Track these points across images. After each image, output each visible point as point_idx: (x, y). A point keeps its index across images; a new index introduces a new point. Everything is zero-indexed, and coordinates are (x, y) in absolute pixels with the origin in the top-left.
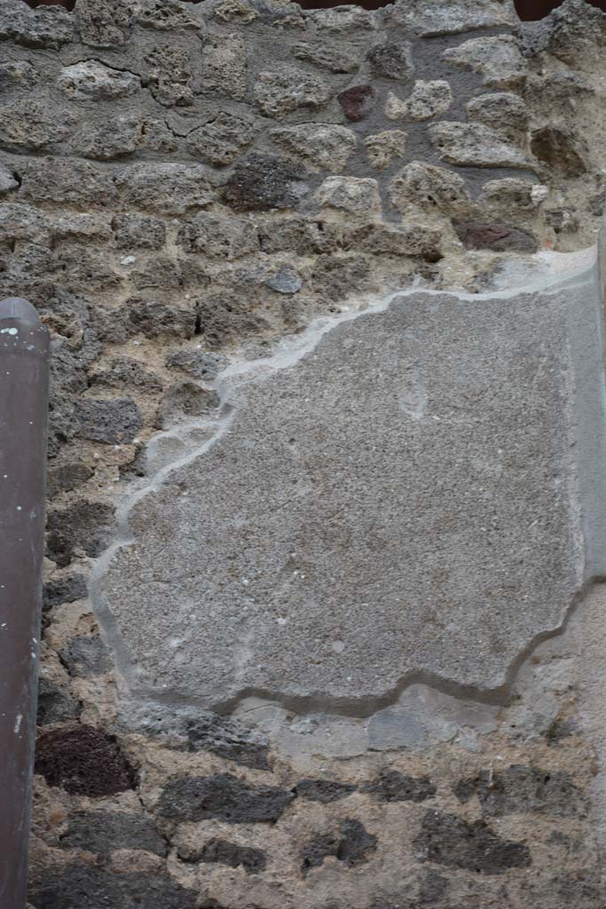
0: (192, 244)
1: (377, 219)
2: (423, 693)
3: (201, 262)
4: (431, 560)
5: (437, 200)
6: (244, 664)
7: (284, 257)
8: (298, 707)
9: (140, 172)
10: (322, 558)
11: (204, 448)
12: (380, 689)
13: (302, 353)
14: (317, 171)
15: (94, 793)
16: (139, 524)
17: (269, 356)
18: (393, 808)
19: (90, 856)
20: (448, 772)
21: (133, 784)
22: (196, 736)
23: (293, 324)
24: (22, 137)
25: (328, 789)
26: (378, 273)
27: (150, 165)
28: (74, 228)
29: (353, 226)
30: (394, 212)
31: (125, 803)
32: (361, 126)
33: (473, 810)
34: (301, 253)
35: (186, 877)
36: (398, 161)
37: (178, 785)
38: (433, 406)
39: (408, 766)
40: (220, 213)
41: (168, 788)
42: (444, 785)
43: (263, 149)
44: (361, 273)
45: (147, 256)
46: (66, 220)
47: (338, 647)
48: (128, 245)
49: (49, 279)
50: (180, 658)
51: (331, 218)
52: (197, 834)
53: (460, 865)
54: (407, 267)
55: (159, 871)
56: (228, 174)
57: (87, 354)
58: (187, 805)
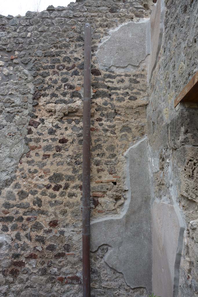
0: (106, 17)
1: (126, 14)
2: (130, 66)
3: (107, 19)
4: (131, 52)
5: (133, 12)
6: (112, 63)
7: (116, 18)
8: (117, 67)
9: (101, 8)
10: (120, 52)
11: (108, 40)
12: (126, 66)
13: (118, 29)
14: (120, 8)
15: (97, 75)
16: (101, 48)
17: (114, 29)
18: (127, 77)
19: (97, 81)
20: (132, 74)
21: (101, 75)
22: (107, 70)
23: (117, 26)
24: (88, 5)
25: (120, 76)
26: (126, 20)
27: (102, 8)
28: (94, 15)
29: (124, 15)
30: (128, 13)
31: (100, 76)
32: (125, 3)
33: (135, 78)
34: (118, 18)
35: (106, 84)
36: (129, 7)
37: (105, 75)
38: (132, 35)
39: (128, 73)
40: (109, 13)
41: (104, 75)
42: (132, 75)
43: (114, 6)
44: (124, 20)
45: (102, 18)
46: (93, 14)
47: (121, 61)
48: (99, 17)
49: (91, 21)
50: (105, 62)
51: (121, 14)
52: (107, 80)
53: (133, 83)
54: (130, 19)
55: (103, 83)
56: (110, 8)
57: (95, 29)
58: (106, 77)
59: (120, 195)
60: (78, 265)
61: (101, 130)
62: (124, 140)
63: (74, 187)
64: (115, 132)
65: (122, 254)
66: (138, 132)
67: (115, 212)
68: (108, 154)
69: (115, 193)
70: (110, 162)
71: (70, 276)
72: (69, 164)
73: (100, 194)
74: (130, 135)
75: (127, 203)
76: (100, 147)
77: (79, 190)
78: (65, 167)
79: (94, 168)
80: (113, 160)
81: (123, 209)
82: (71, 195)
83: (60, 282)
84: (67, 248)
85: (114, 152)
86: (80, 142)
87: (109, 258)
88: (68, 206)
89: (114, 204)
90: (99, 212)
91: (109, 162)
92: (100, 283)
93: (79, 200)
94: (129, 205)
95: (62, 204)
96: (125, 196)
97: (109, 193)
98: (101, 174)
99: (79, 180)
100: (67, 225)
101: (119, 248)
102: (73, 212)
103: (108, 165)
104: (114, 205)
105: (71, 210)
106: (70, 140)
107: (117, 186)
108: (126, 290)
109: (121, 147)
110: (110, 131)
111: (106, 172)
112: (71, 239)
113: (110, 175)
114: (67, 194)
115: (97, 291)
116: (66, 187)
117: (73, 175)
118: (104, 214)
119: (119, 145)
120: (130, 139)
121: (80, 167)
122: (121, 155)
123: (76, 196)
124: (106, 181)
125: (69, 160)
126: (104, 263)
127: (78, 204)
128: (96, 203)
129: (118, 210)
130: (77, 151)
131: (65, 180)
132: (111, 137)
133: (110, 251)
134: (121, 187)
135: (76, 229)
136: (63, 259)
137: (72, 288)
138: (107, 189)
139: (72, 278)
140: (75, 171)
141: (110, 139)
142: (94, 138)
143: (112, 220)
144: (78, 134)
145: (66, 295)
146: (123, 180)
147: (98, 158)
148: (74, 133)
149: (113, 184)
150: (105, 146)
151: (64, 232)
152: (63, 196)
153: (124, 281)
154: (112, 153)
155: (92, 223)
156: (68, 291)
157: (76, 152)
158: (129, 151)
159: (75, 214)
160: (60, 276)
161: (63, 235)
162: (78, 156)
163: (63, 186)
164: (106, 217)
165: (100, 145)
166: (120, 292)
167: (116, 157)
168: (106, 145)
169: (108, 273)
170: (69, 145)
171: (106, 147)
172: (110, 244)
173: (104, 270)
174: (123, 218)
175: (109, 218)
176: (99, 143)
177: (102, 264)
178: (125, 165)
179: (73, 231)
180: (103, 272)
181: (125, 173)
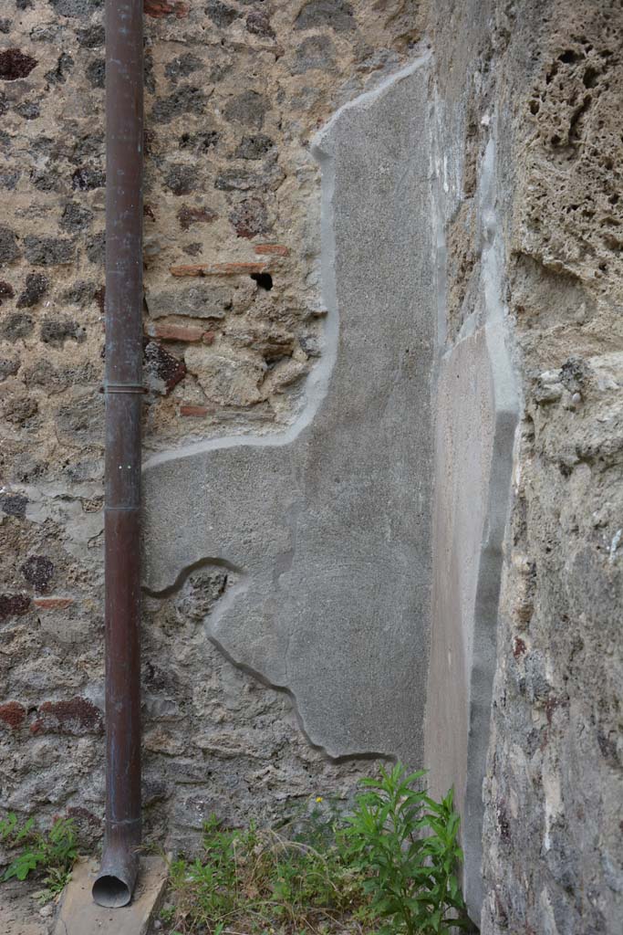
59: (290, 335)
60: (92, 653)
61: (201, 14)
62: (313, 67)
63: (70, 296)
64: (273, 24)
65: (288, 606)
66: (386, 26)
67: (260, 412)
68: (231, 135)
69: (262, 326)
70: (243, 174)
71: (54, 699)
72: (42, 183)
73: (193, 328)
74: (343, 45)
75: (320, 373)
76: (192, 99)
77: (93, 310)
78: (27, 196)
79: (167, 204)
80: (258, 165)
81: (300, 404)
82: (57, 334)
83: (9, 727)
84: (41, 574)
85: (260, 127)
86: (96, 70)
87: (232, 619)
88: (41, 383)
89: (257, 376)
90: (188, 411)
91: (234, 174)
92: (189, 730)
93: (96, 359)
94: (327, 383)
95: (15, 373)
96: (310, 343)
97: (233, 324)
98: (198, 233)
99: (92, 259)
100: (37, 470)
101: (276, 577)
102: (64, 413)
103: (231, 189)
104: (260, 384)
105: (56, 401)
106: (45, 58)
107: (273, 293)
108: (307, 765)
109: (297, 106)
110: (244, 21)
111: (222, 226)
112: (55, 536)
113: (243, 240)
114: (38, 327)
115: (176, 768)
116: (34, 295)
117: (65, 235)
118: (210, 420)
119: (290, 91)
120: (344, 64)
121: (97, 198)
122: (296, 141)
123: (82, 339)
124: (220, 266)
125: (41, 163)
126: (209, 646)
127: (88, 373)
128: (175, 374)
129: (278, 405)
130: (82, 121)
131: (24, 262)
132: (251, 51)
133: (238, 589)
134: (291, 299)
135: (79, 491)
136: (21, 627)
137: (63, 752)
138: (228, 307)
139: (63, 711)
140: (72, 217)
141: (244, 59)
142: (163, 55)
143: (247, 447)
144: (86, 33)
145: (34, 782)
146: (302, 265)
147: (186, 158)
148: (67, 26)
149: (255, 282)
150: (220, 95)
151: (26, 501)
152: (20, 335)
153: (297, 728)
154: (251, 133)
155: (152, 461)
156: (44, 767)
157: (76, 125)
158: (338, 123)
159: (74, 420)
160: (8, 702)
161: (21, 516)
162: (86, 143)
163: (19, 287)
164: (222, 435)
165: (195, 90)
166: (280, 773)
167: (274, 150)
168: (223, 92)
169: (227, 689)
170: (36, 86)
171: (222, 104)
172: (236, 560)
173: (207, 677)
174: (297, 441)
175: (233, 439)
176: (190, 79)
177: (201, 648)
178: (316, 195)
179: (67, 498)
180: (200, 685)
181: (313, 231)
